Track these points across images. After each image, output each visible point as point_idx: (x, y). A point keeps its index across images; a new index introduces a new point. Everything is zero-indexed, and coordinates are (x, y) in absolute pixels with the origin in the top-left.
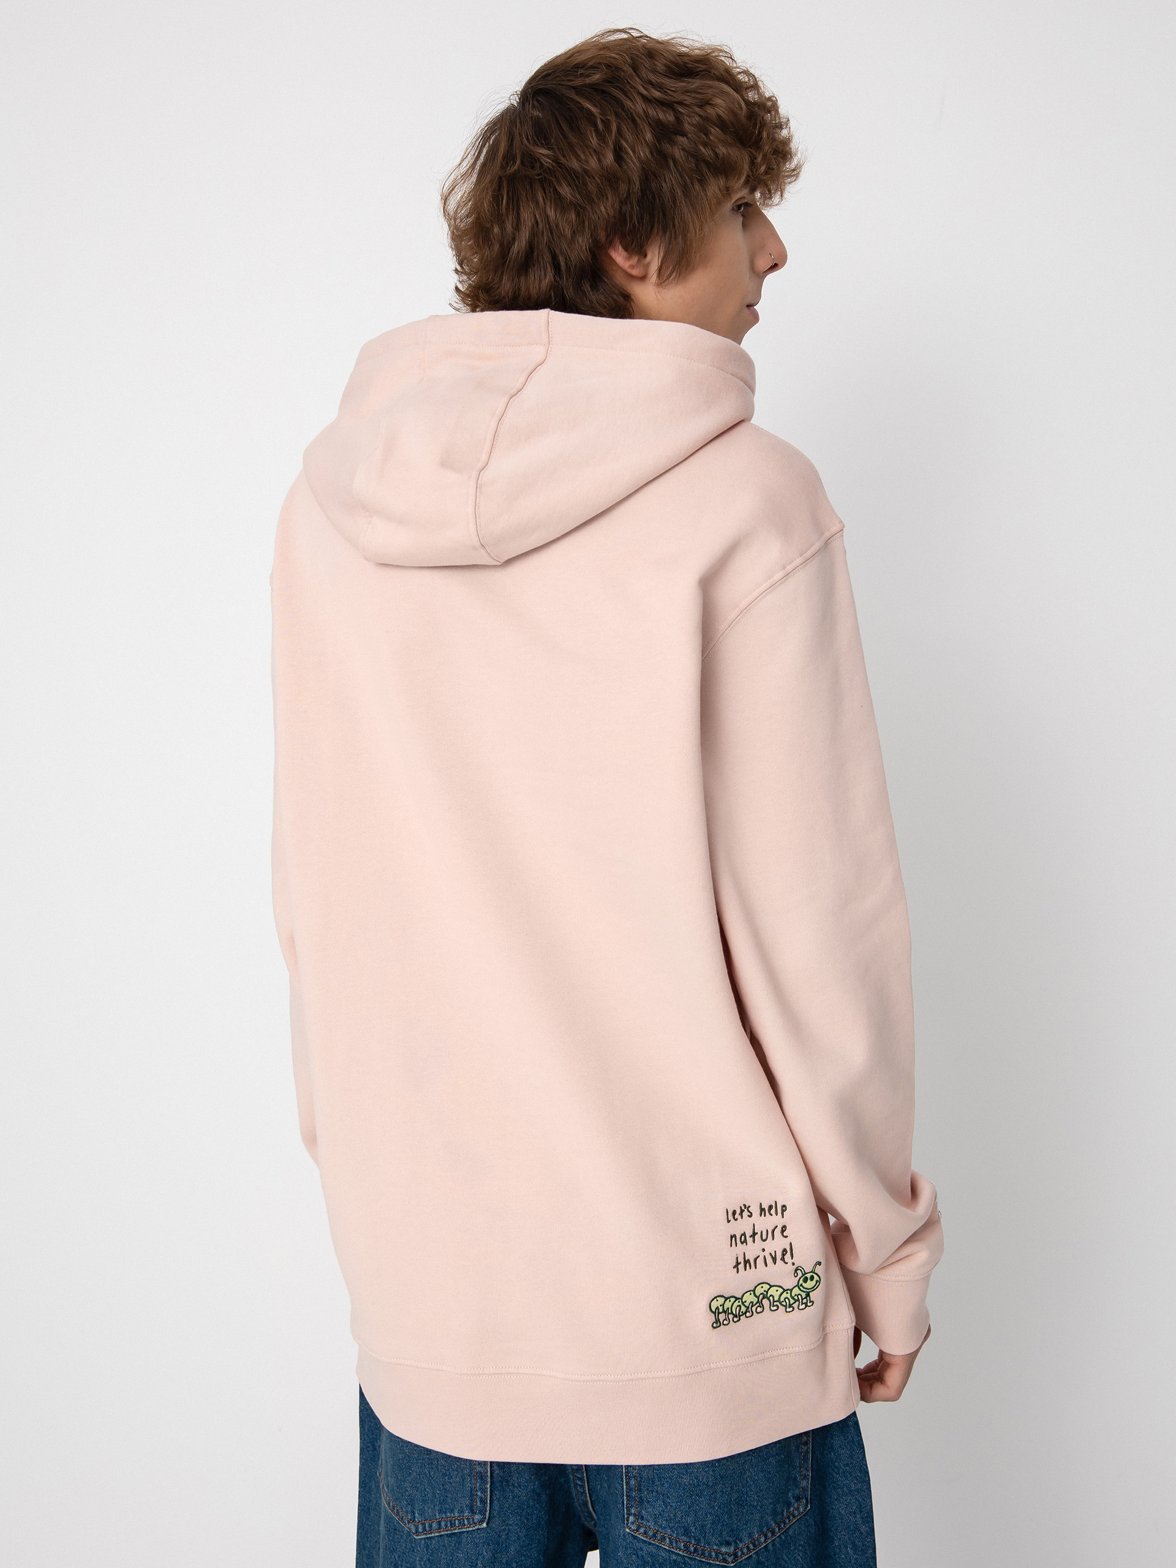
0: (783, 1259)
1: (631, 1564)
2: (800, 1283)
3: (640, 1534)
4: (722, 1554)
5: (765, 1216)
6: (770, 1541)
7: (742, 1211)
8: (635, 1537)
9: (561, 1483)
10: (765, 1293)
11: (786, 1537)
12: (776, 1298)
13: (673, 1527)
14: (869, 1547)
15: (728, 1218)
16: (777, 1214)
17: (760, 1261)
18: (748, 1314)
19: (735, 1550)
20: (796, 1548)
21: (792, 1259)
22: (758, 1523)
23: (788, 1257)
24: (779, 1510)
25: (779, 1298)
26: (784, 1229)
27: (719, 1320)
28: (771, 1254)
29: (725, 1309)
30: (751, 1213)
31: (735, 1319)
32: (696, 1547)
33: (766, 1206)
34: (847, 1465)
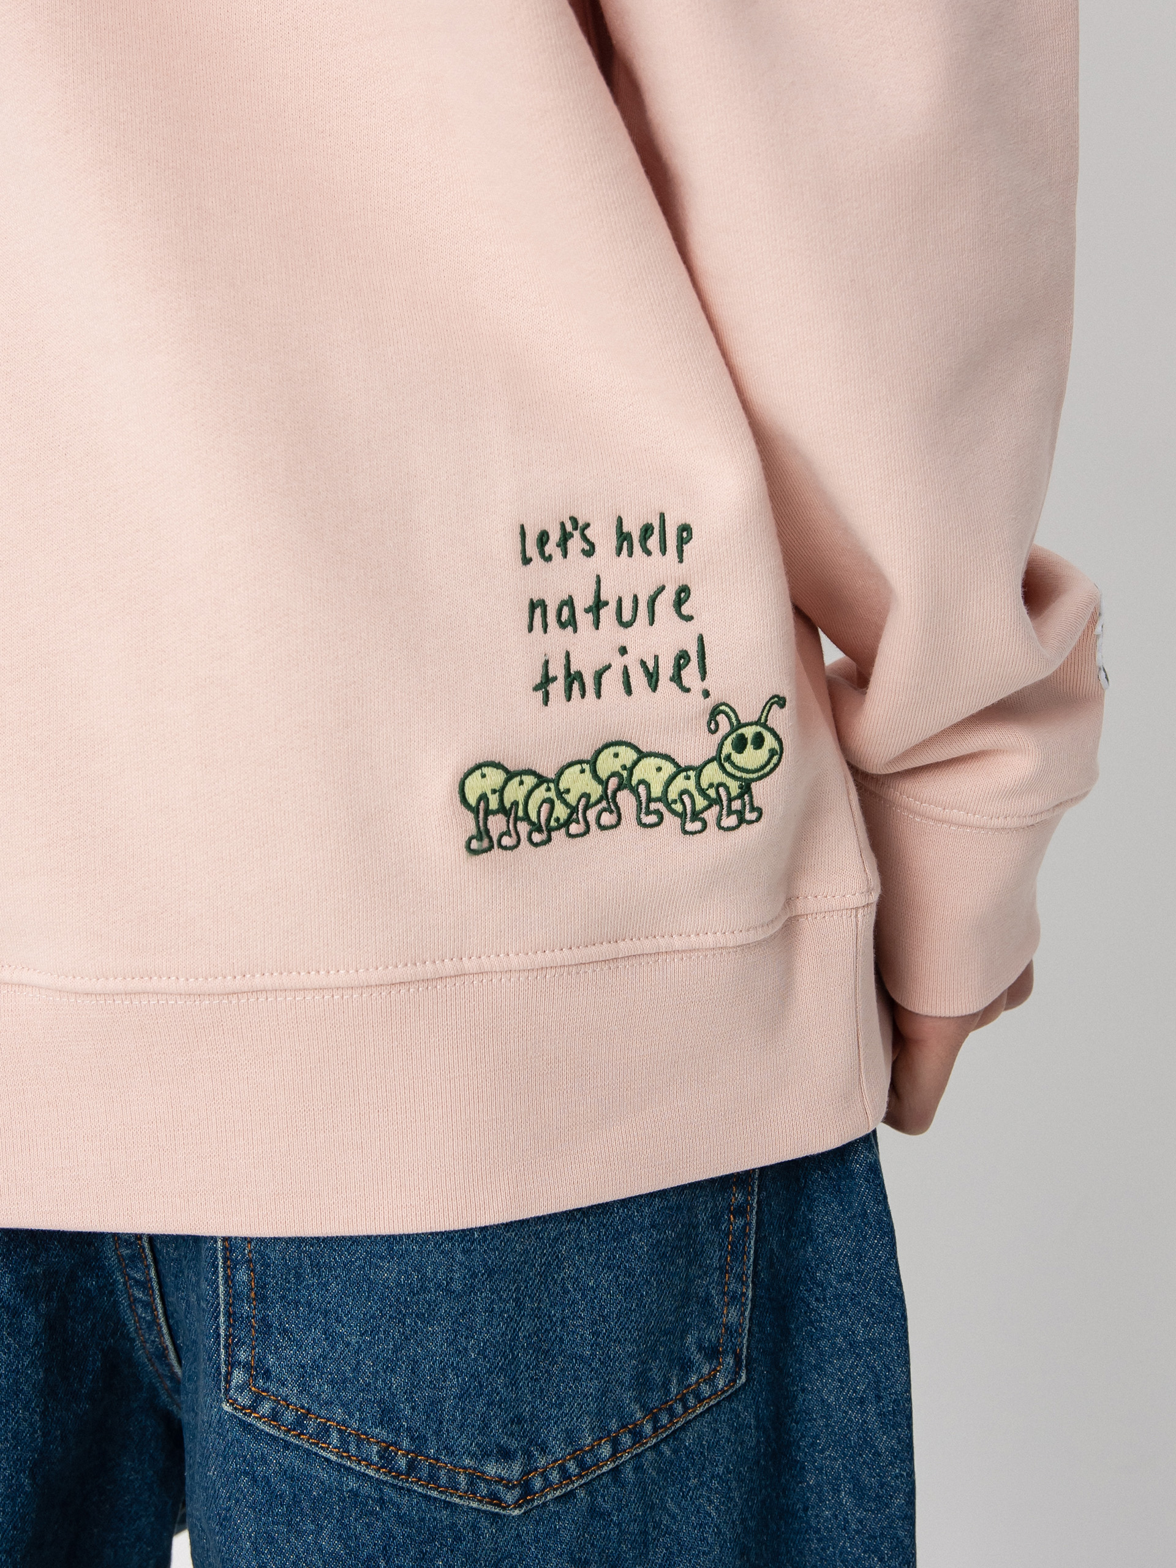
0: (677, 678)
1: (237, 1500)
2: (725, 751)
3: (260, 1418)
4: (487, 1482)
5: (630, 554)
6: (627, 1456)
7: (565, 537)
8: (247, 1427)
9: (89, 1291)
10: (625, 774)
11: (675, 1451)
12: (656, 792)
13: (352, 1401)
14: (897, 1489)
15: (524, 551)
16: (663, 550)
17: (612, 682)
18: (574, 828)
19: (525, 1473)
20: (702, 1484)
21: (703, 678)
22: (593, 1406)
23: (690, 675)
24: (656, 1376)
25: (665, 791)
26: (683, 594)
27: (487, 831)
28: (643, 664)
29: (508, 805)
30: (592, 546)
31: (537, 837)
32: (413, 1460)
33: (633, 527)
34: (848, 1276)
